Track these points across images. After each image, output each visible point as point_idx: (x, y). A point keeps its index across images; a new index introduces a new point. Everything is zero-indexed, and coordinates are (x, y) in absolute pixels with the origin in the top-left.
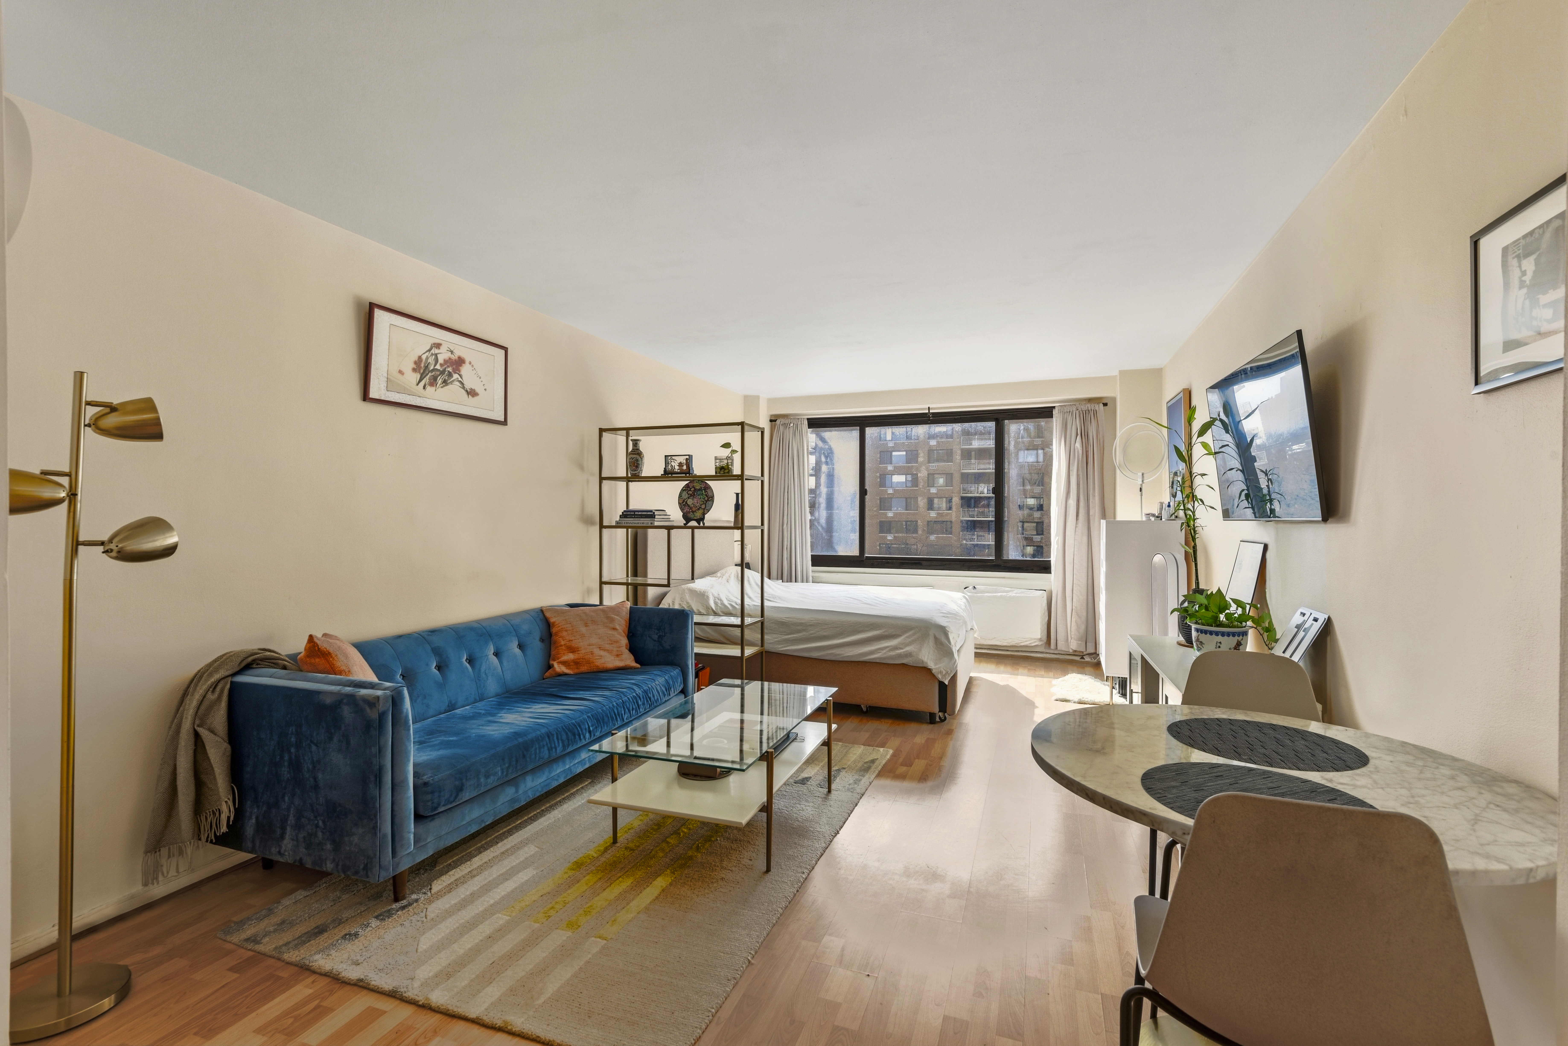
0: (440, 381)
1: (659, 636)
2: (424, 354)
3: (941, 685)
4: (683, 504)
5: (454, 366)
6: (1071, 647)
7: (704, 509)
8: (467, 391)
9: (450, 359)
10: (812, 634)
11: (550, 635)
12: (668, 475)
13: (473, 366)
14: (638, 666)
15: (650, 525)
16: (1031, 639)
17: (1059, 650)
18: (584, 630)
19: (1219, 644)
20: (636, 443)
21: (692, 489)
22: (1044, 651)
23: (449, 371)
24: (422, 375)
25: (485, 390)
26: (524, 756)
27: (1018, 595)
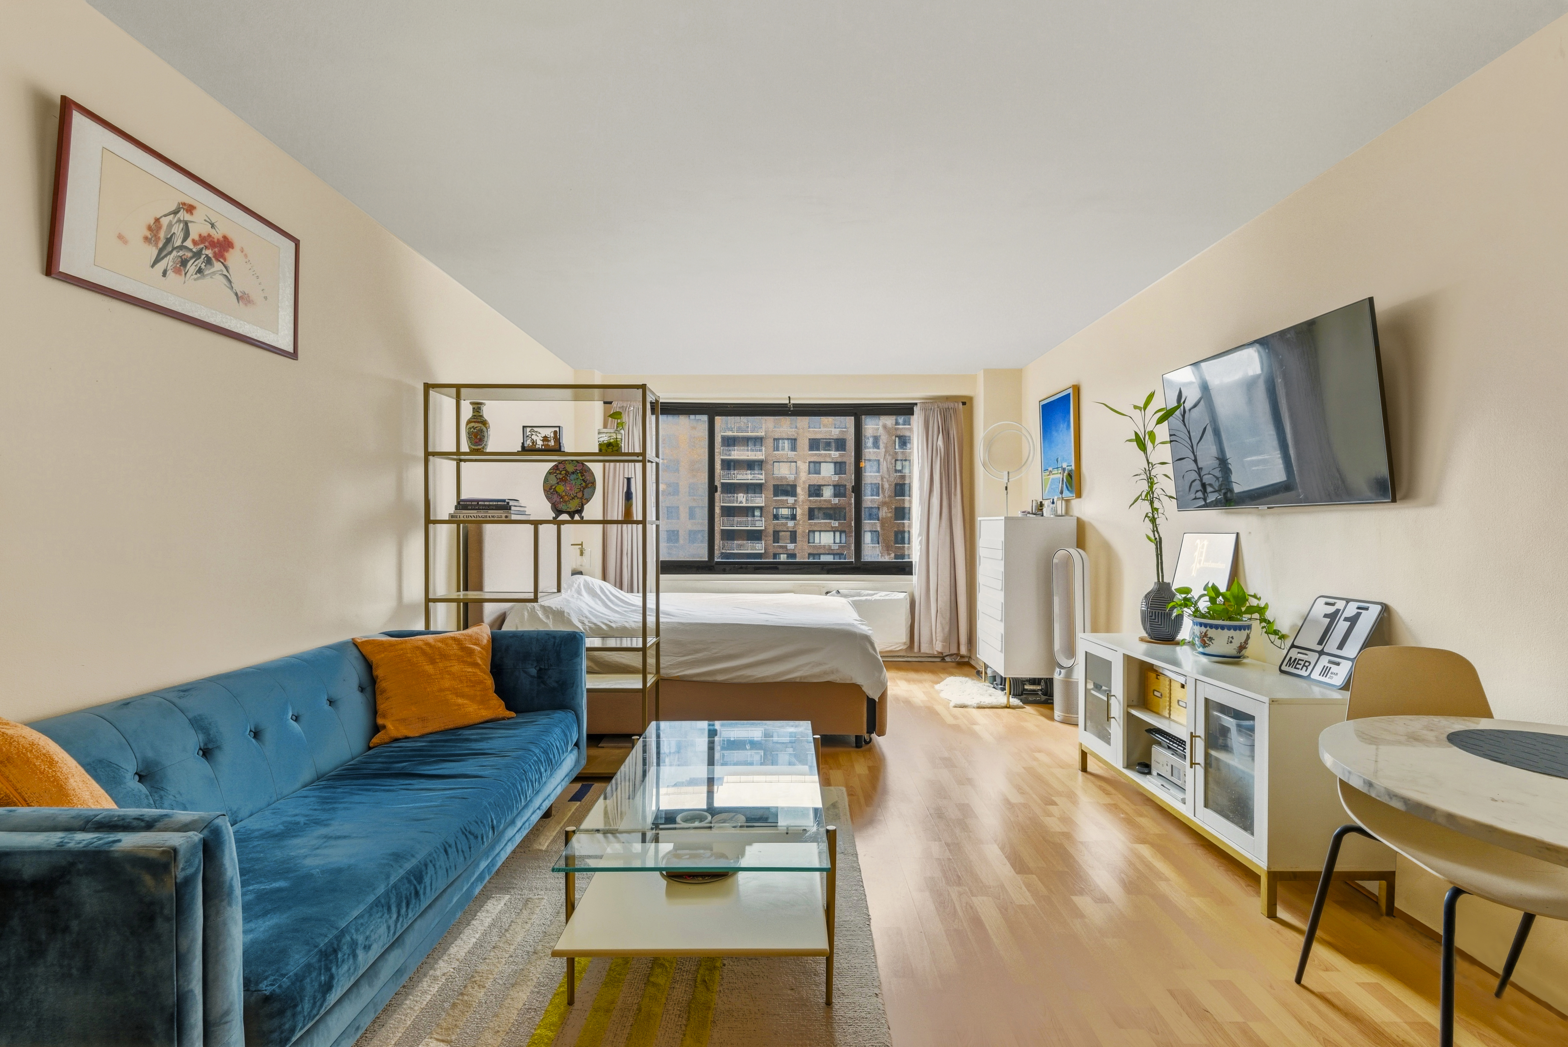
0: (192, 268)
1: (540, 669)
2: (165, 216)
3: (871, 703)
4: (550, 491)
5: (216, 250)
6: (937, 649)
7: (581, 498)
8: (236, 294)
9: (209, 236)
10: (715, 653)
11: (373, 680)
12: (528, 451)
13: (246, 256)
14: (513, 714)
15: (504, 518)
16: (897, 644)
17: (923, 653)
18: (429, 668)
19: (1230, 639)
20: (477, 408)
21: (562, 473)
22: (905, 654)
23: (207, 256)
24: (161, 251)
25: (266, 298)
26: (417, 893)
27: (883, 598)
